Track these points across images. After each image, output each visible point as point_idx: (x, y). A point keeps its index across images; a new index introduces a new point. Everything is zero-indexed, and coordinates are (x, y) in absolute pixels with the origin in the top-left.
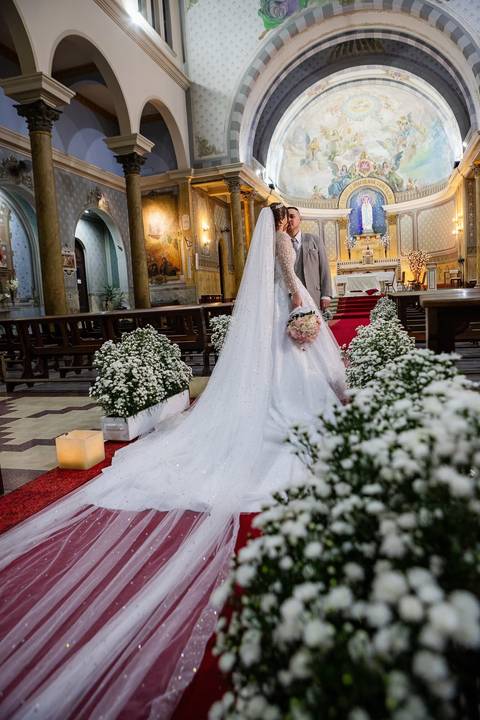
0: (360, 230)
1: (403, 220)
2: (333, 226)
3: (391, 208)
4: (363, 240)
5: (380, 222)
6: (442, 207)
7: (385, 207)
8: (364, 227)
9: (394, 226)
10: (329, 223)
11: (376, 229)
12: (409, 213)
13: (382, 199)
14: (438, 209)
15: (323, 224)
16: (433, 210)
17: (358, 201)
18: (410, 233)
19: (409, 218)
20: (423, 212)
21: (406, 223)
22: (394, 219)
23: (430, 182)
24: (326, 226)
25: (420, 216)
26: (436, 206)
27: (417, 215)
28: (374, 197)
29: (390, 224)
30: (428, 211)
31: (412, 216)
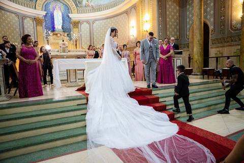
0: (53, 29)
1: (83, 26)
2: (31, 22)
3: (74, 16)
4: (55, 36)
5: (67, 25)
6: (112, 19)
7: (70, 15)
8: (56, 27)
9: (77, 29)
10: (28, 19)
11: (64, 29)
12: (88, 22)
13: (68, 9)
14: (109, 20)
15: (23, 19)
16: (105, 21)
17: (51, 7)
18: (88, 34)
19: (87, 25)
20: (97, 22)
21: (85, 27)
22: (77, 24)
23: (102, 3)
24: (25, 21)
25: (95, 24)
26: (107, 18)
27: (93, 24)
28: (63, 7)
29: (74, 28)
30: (101, 21)
31: (89, 24)
